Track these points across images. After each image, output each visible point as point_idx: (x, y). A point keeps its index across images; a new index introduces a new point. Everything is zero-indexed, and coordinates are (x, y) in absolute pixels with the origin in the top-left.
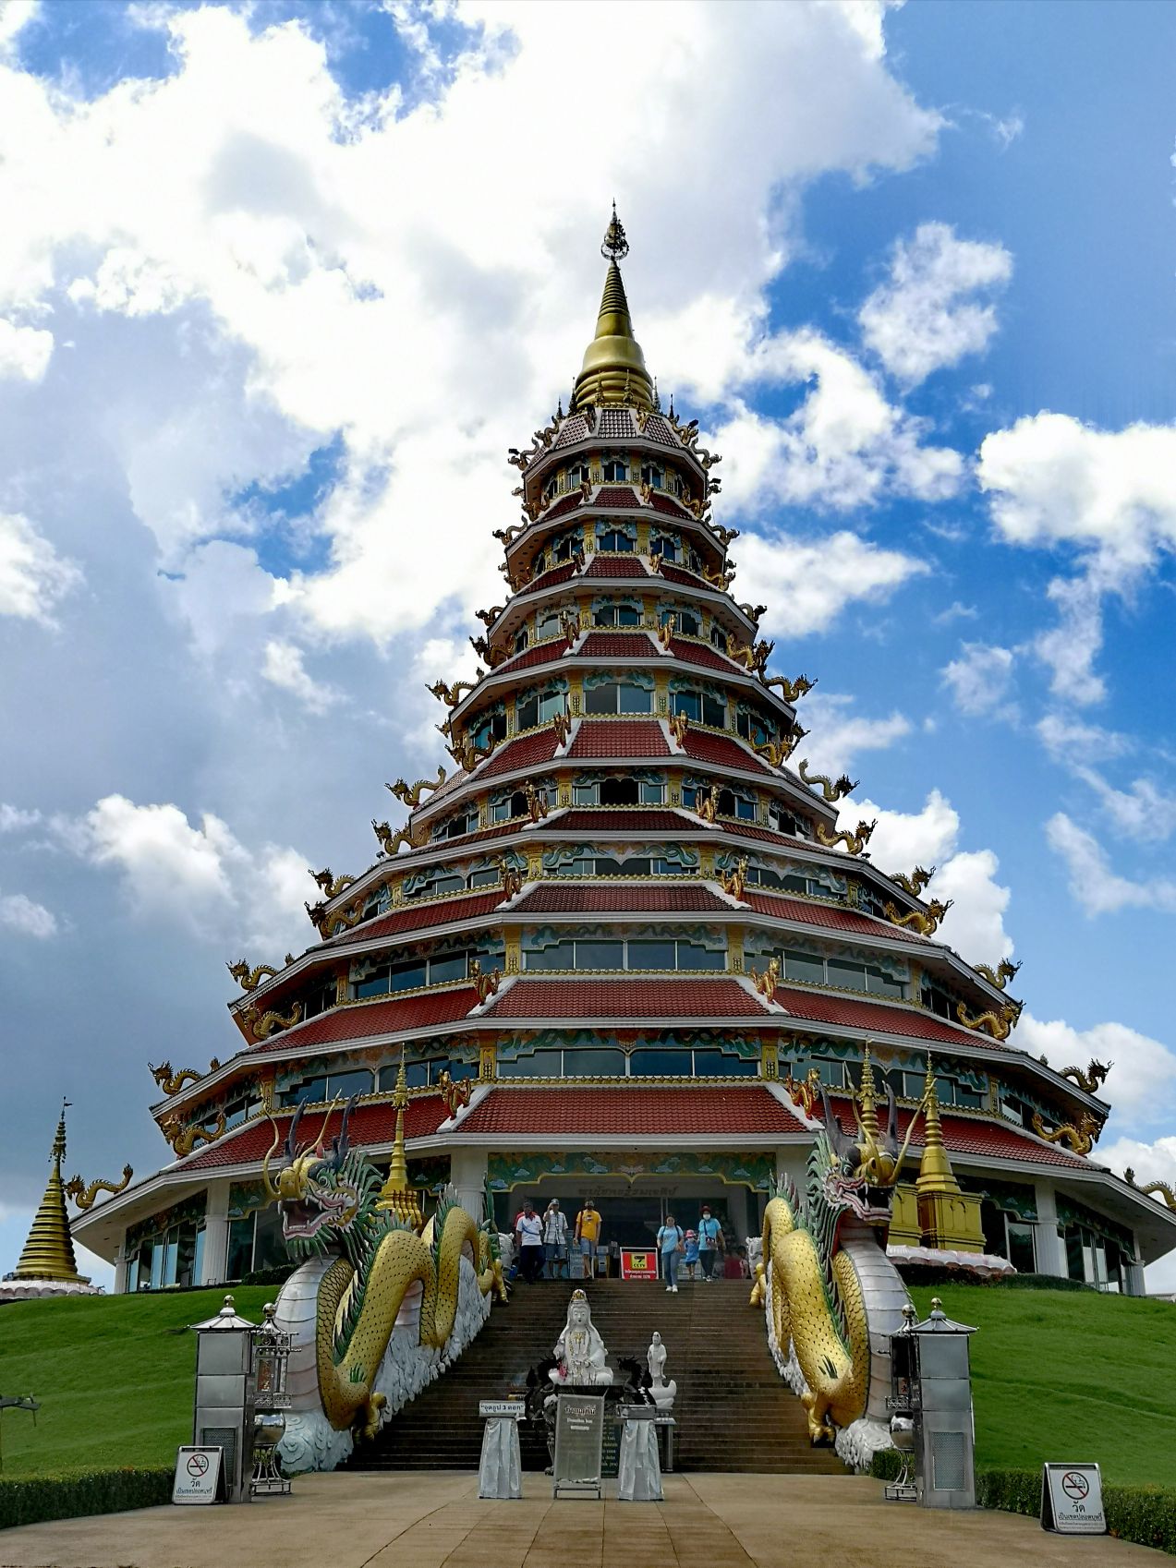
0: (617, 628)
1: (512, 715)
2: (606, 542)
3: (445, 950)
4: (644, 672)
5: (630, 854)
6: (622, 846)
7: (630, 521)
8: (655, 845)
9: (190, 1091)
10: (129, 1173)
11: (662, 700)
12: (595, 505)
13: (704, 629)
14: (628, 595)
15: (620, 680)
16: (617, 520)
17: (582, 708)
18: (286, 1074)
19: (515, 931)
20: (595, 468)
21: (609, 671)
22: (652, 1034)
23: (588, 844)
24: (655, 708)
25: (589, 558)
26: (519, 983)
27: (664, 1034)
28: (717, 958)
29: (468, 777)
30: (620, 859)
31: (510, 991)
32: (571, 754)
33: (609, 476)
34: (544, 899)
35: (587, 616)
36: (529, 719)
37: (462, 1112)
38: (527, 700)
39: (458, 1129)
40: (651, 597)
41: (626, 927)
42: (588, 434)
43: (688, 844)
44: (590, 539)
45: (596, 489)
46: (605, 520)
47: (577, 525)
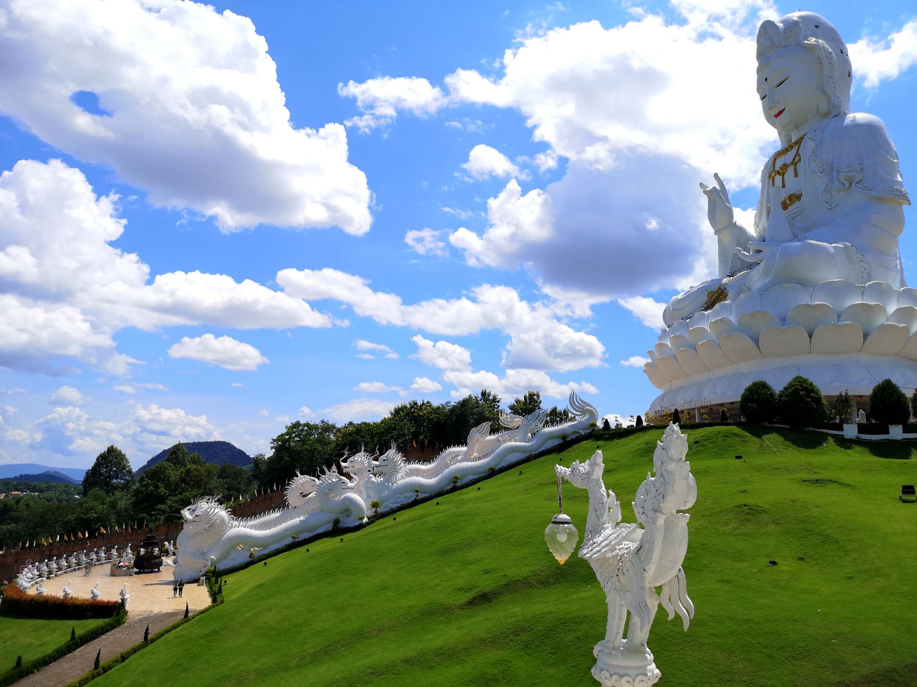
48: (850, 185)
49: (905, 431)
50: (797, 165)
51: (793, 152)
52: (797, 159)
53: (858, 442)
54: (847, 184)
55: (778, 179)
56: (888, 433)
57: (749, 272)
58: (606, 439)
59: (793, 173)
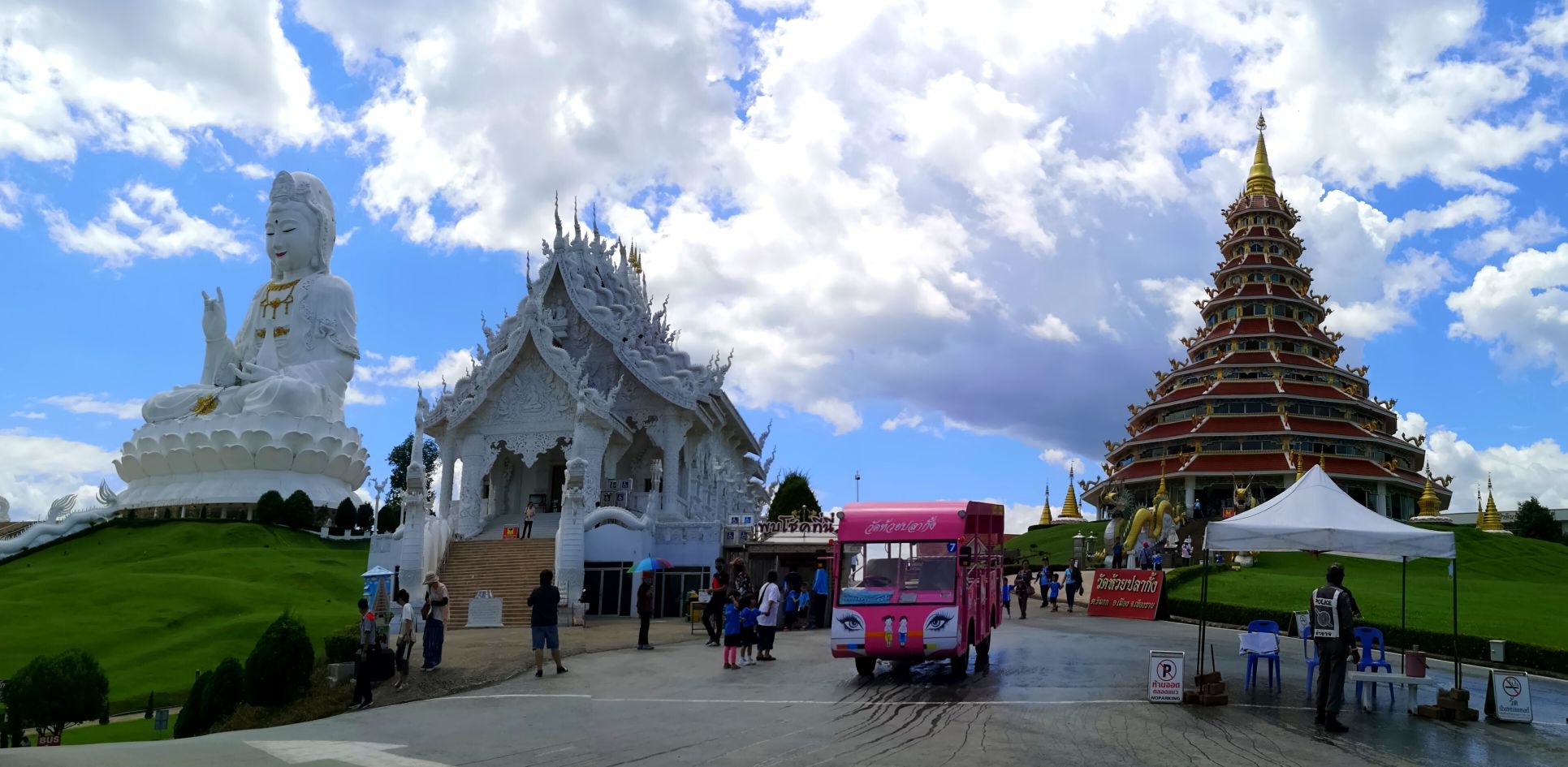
0: (1256, 282)
1: (1219, 314)
2: (1253, 249)
3: (1189, 406)
4: (1263, 300)
5: (1251, 371)
6: (1248, 368)
7: (1261, 241)
8: (1260, 368)
9: (1117, 450)
10: (1099, 478)
11: (1269, 310)
12: (1248, 236)
13: (1288, 280)
14: (1259, 270)
15: (1254, 303)
16: (1256, 240)
17: (1241, 315)
18: (1141, 448)
19: (1210, 401)
20: (1251, 219)
21: (1251, 301)
22: (1248, 437)
23: (1237, 368)
24: (1267, 313)
25: (1246, 256)
26: (1211, 418)
27: (1253, 437)
28: (1274, 409)
29: (1203, 339)
30: (1247, 373)
31: (1207, 422)
32: (1235, 333)
33: (1255, 222)
34: (1222, 388)
35: (1245, 278)
36: (1225, 317)
37: (1187, 464)
38: (1224, 309)
39: (1185, 470)
40: (1268, 270)
41: (1245, 399)
42: (1247, 207)
43: (1271, 367)
44: (1247, 248)
45: (1250, 228)
46: (1252, 241)
47: (1243, 243)
48: (327, 334)
49: (352, 535)
50: (289, 305)
51: (288, 291)
52: (289, 300)
53: (327, 540)
54: (324, 333)
55: (270, 309)
56: (343, 535)
57: (238, 389)
58: (134, 527)
59: (284, 311)
